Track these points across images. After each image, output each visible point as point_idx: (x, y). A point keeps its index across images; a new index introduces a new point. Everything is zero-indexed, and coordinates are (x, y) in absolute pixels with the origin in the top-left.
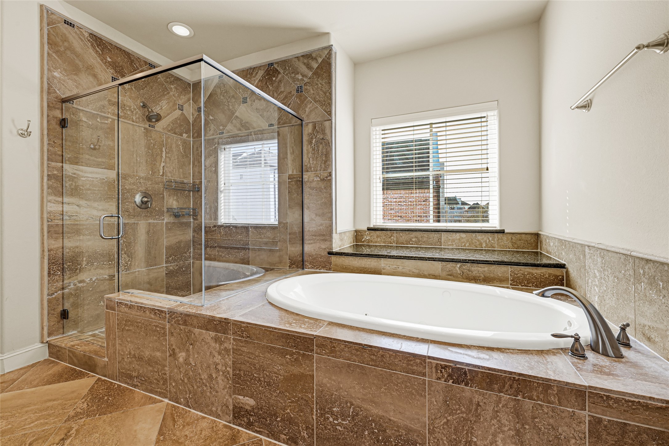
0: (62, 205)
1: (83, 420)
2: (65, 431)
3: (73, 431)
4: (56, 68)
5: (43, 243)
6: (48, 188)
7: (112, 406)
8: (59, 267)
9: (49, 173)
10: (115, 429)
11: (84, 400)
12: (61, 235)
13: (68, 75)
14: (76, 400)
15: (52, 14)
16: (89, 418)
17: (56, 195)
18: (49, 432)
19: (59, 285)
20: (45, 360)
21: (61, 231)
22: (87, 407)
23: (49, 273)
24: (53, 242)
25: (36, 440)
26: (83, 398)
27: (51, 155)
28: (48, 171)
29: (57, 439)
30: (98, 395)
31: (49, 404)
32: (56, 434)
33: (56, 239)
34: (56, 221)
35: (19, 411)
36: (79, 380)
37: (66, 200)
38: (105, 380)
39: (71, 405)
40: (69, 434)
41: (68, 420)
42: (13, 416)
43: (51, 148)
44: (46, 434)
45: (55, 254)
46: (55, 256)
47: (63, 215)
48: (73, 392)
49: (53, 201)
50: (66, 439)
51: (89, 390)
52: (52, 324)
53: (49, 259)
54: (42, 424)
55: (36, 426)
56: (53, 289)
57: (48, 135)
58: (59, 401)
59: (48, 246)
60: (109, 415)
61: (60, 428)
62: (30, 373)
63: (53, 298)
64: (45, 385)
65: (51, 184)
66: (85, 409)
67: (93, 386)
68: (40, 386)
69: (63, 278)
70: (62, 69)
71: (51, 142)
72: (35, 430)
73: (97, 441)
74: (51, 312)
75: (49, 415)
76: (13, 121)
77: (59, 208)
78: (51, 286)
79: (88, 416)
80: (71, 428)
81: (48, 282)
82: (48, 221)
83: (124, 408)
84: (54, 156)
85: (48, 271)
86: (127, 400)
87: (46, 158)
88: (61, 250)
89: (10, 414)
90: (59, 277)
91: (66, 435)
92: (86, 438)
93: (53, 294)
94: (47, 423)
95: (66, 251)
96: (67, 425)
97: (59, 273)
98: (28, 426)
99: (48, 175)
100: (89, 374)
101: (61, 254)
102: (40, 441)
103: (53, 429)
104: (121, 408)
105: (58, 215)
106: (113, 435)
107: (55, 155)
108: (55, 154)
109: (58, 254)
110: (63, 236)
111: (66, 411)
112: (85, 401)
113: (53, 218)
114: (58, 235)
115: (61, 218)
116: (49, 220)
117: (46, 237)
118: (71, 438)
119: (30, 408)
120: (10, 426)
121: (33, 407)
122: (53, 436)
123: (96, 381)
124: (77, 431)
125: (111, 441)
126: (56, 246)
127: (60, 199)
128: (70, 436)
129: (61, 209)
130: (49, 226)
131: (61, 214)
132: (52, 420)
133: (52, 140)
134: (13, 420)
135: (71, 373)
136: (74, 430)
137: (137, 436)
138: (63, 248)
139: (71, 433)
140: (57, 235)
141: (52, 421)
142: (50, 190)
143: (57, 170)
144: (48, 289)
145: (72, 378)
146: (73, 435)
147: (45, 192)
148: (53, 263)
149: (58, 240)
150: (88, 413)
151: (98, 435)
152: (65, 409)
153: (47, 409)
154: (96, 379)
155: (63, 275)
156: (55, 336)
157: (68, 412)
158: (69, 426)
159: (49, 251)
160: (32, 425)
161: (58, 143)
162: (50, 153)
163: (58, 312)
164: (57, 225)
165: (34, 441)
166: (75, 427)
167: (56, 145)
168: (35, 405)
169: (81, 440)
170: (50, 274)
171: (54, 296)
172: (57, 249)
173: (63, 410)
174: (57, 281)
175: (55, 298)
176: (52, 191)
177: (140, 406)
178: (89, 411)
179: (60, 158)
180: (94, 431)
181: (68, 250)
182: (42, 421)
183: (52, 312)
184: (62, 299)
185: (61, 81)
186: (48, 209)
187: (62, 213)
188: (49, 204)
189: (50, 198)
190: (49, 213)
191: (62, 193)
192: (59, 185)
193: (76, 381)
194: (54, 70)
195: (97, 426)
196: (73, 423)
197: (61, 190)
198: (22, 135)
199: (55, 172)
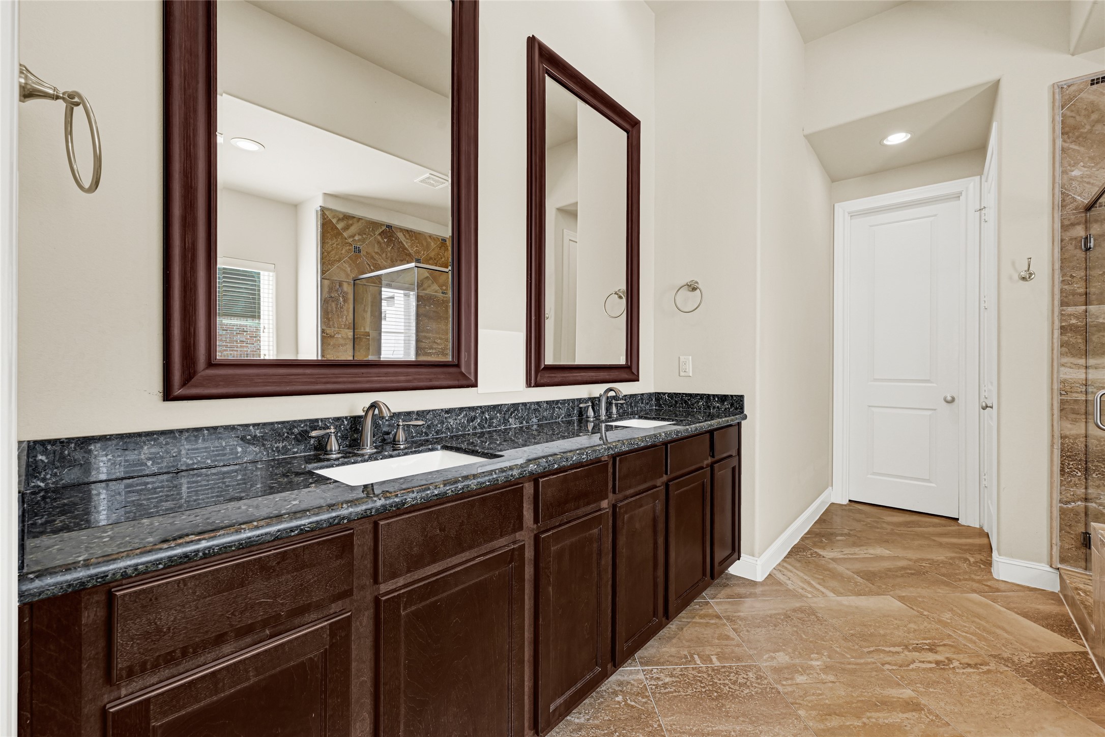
0: (1084, 371)
1: (1006, 669)
2: (979, 662)
3: (985, 668)
4: (1075, 165)
5: (1052, 426)
6: (1062, 346)
7: (1055, 686)
8: (1079, 464)
9: (1063, 324)
10: (1023, 704)
11: (1034, 655)
12: (1084, 417)
13: (1097, 164)
14: (1026, 650)
15: (1069, 86)
16: (1014, 673)
17: (1073, 356)
18: (967, 650)
19: (1078, 493)
20: (1053, 593)
21: (1083, 411)
22: (1028, 663)
23: (1062, 470)
24: (1069, 426)
25: (952, 646)
26: (1036, 654)
27: (1066, 297)
28: (1061, 321)
29: (966, 660)
30: (1057, 664)
31: (999, 631)
32: (969, 656)
33: (1075, 421)
34: (1075, 395)
35: (970, 616)
36: (1060, 636)
37: (1091, 362)
38: (1091, 660)
39: (1015, 648)
40: (979, 666)
41: (994, 656)
42: (960, 616)
43: (1066, 287)
44: (963, 649)
45: (1073, 444)
46: (1072, 447)
47: (1086, 386)
48: (1035, 640)
49: (1069, 365)
50: (971, 667)
51: (1054, 654)
52: (1067, 546)
53: (1062, 451)
54: (971, 641)
55: (965, 638)
56: (1068, 495)
57: (1062, 268)
58: (1010, 637)
59: (1061, 430)
60: (1038, 690)
61: (978, 656)
62: (1021, 594)
63: (1068, 509)
64: (1018, 614)
65: (1067, 339)
66: (1022, 663)
67: (1066, 653)
68: (1014, 611)
69: (1086, 483)
70: (1087, 159)
71: (1066, 278)
72: (960, 639)
73: (993, 694)
74: (1065, 527)
75: (986, 639)
76: (1013, 264)
77: (1080, 375)
78: (1066, 490)
79: (1017, 670)
80: (987, 664)
81: (1061, 483)
82: (1061, 394)
83: (1065, 701)
84: (1071, 297)
85: (1061, 467)
86: (1083, 697)
87: (1057, 303)
88: (1083, 439)
89: (960, 612)
90: (1079, 480)
91: (976, 664)
92: (987, 682)
93: (1069, 502)
94: (975, 643)
95: (1092, 442)
96: (987, 659)
97: (1079, 474)
98: (959, 632)
99: (1062, 328)
100: (1081, 639)
101: (1083, 446)
102: (953, 650)
103: (973, 651)
104: (1062, 697)
105: (1078, 385)
106: (1014, 707)
107: (1073, 296)
108: (1074, 293)
109: (1078, 445)
110: (1086, 418)
111: (1003, 648)
112: (1034, 657)
113: (1069, 390)
114: (1078, 417)
115: (1084, 390)
116: (1063, 393)
117: (1056, 417)
118: (975, 670)
119: (980, 621)
120: (949, 621)
121: (982, 623)
122: (966, 655)
123: (1076, 652)
124: (989, 671)
125: (1003, 708)
126: (1074, 432)
127: (1082, 361)
128: (978, 669)
129: (1083, 376)
130: (1062, 402)
131: (1082, 384)
132: (983, 644)
133: (1069, 274)
134: (957, 618)
135: (1061, 623)
136: (987, 667)
137: (1035, 733)
138: (1086, 437)
139: (982, 667)
140: (1074, 416)
141: (981, 645)
142: (1064, 349)
143: (1077, 318)
144: (1061, 493)
145: (1055, 628)
146: (981, 670)
147: (1055, 351)
148: (1069, 457)
149: (1077, 424)
150: (1020, 669)
151: (1000, 691)
152: (1005, 647)
153: (989, 633)
154: (1081, 649)
155: (1086, 479)
156: (1071, 566)
157: (1003, 651)
158: (988, 661)
159: (1061, 438)
160: (964, 634)
161: (1079, 277)
162: (1064, 295)
163: (1077, 532)
164: (1076, 401)
165: (950, 645)
166: (992, 666)
167: (1075, 280)
168: (987, 622)
169: (981, 680)
170: (1064, 471)
171: (1070, 506)
172: (1076, 437)
173: (1003, 646)
174: (1075, 485)
175: (1072, 510)
176: (1067, 350)
177: (1089, 718)
178: (1023, 669)
179: (1083, 298)
180: (1002, 685)
181: (1095, 442)
182: (974, 638)
183: (1068, 529)
184: (1083, 515)
185: (1085, 180)
186: (1061, 376)
187: (1084, 382)
188: (1062, 369)
189: (1065, 360)
190: (1063, 382)
191: (1084, 352)
192: (1080, 341)
193: (1056, 634)
194: (1073, 168)
195: (1011, 685)
196: (995, 662)
197: (1083, 347)
198: (1024, 279)
199: (1074, 321)
